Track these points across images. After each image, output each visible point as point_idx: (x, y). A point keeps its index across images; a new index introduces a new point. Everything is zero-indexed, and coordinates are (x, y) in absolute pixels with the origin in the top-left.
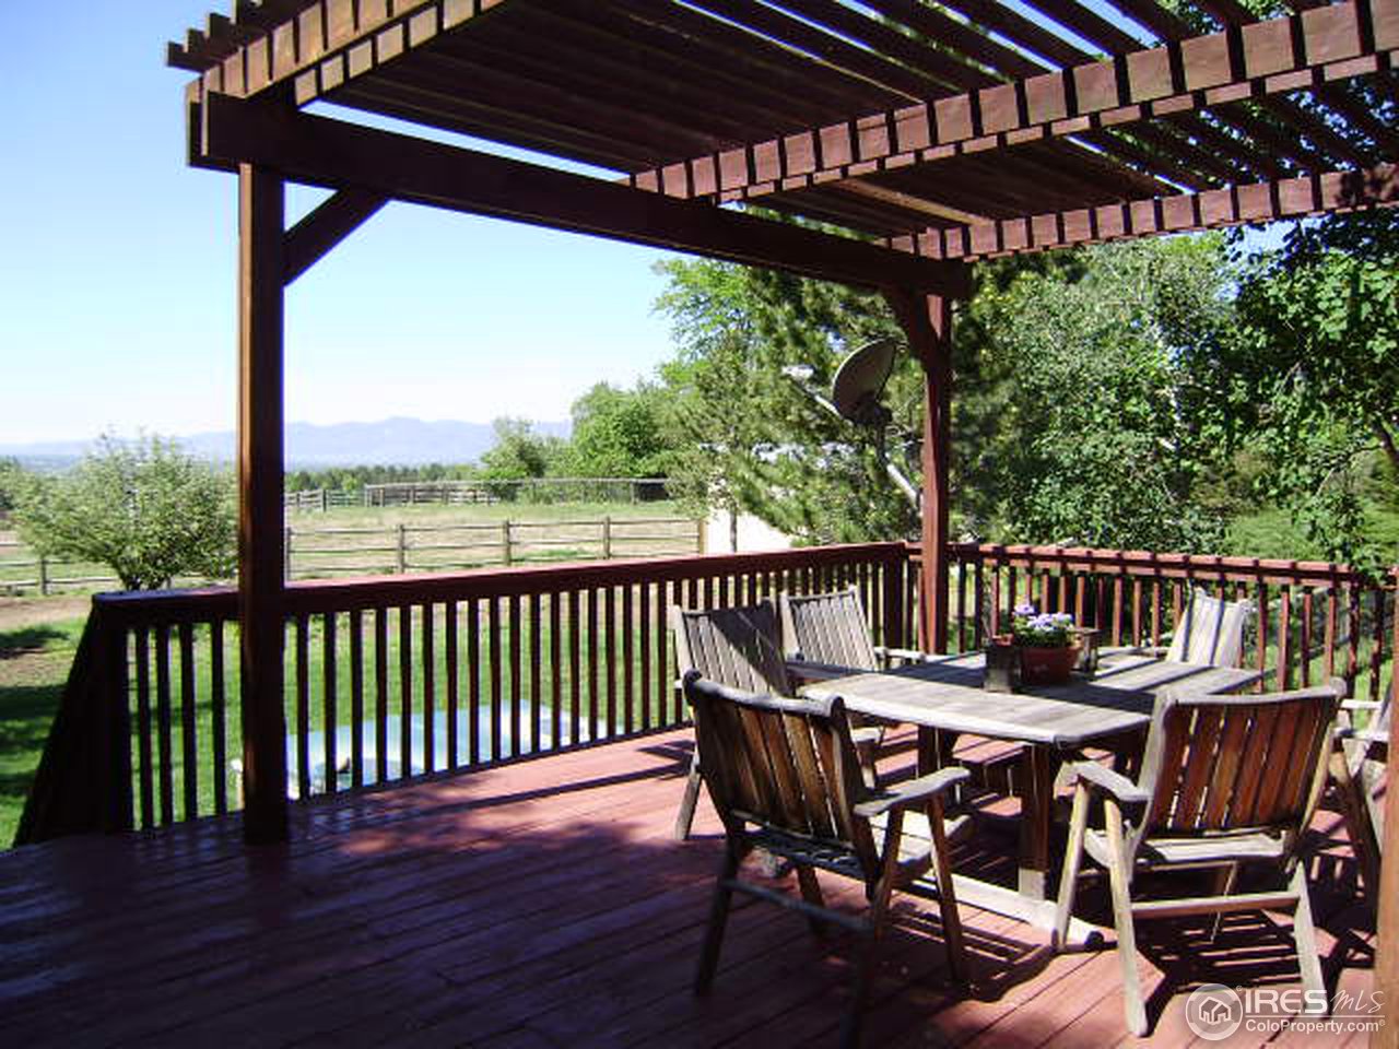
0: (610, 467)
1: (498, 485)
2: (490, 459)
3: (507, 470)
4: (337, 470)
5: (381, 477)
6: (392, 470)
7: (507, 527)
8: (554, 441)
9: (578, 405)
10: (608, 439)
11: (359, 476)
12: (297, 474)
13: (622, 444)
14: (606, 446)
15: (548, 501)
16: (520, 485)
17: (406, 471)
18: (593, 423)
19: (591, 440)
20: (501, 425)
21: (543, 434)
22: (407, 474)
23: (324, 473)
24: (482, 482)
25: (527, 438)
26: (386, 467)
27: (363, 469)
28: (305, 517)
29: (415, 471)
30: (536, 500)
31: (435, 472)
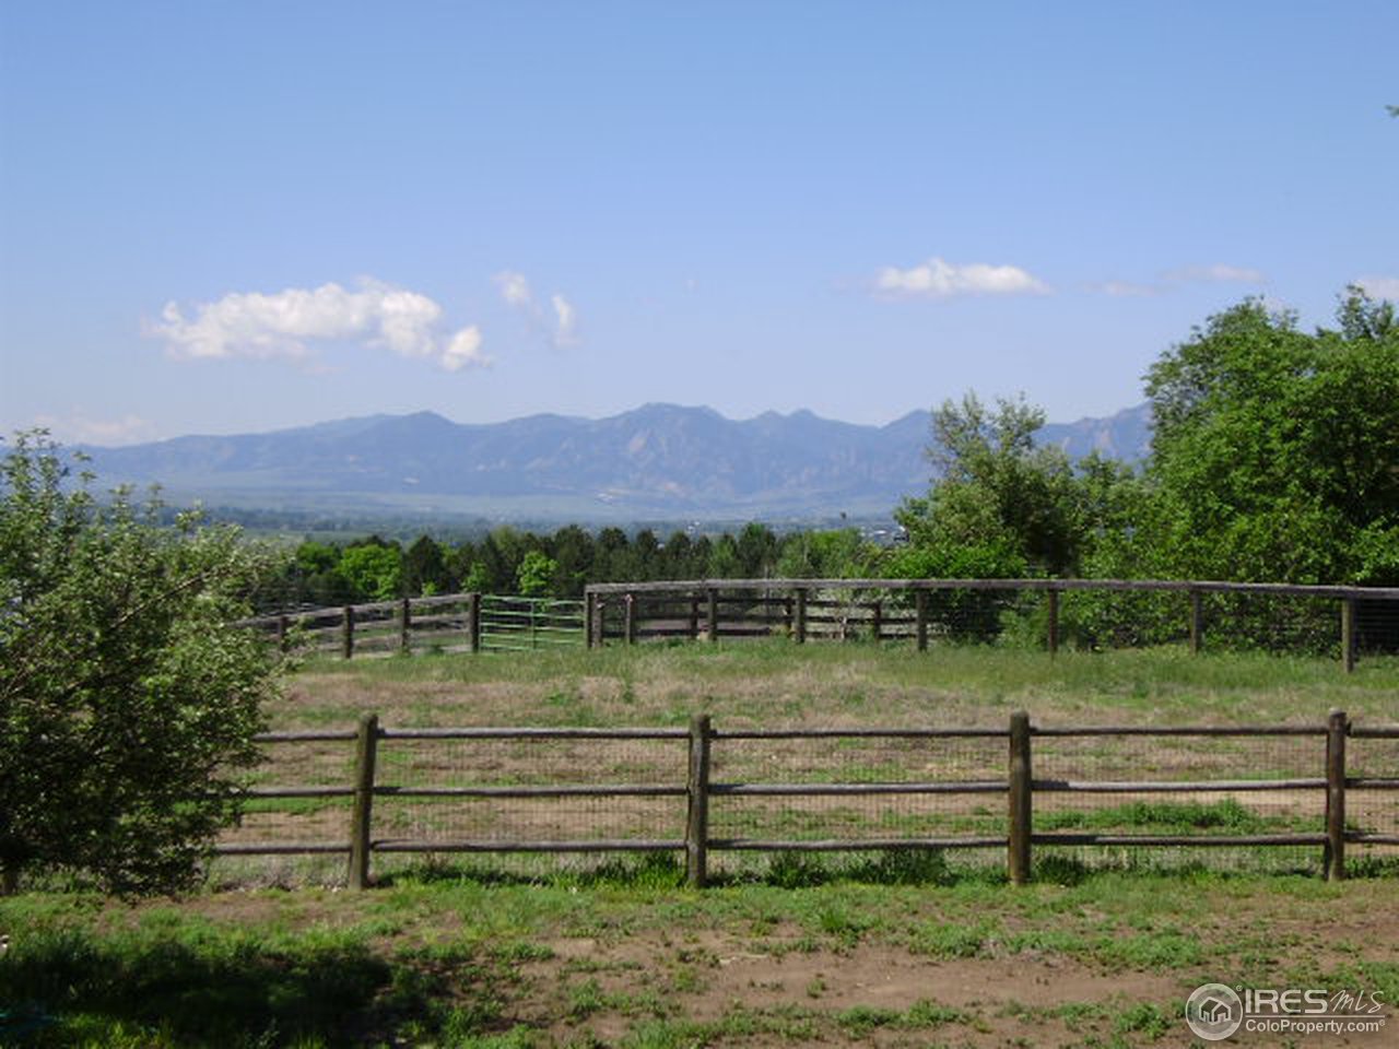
0: (1276, 549)
1: (947, 591)
2: (924, 520)
3: (974, 552)
4: (508, 535)
5: (619, 558)
6: (646, 538)
7: (1021, 735)
8: (1102, 472)
9: (1169, 371)
10: (1264, 465)
11: (564, 551)
12: (408, 545)
13: (1310, 485)
14: (1259, 488)
15: (1088, 641)
16: (1012, 593)
17: (681, 541)
18: (1218, 421)
19: (1219, 470)
20: (954, 428)
21: (1072, 452)
22: (683, 552)
23: (478, 541)
24: (903, 582)
25: (1027, 459)
26: (631, 534)
27: (572, 538)
28: (421, 671)
29: (706, 542)
30: (1055, 637)
31: (756, 548)
